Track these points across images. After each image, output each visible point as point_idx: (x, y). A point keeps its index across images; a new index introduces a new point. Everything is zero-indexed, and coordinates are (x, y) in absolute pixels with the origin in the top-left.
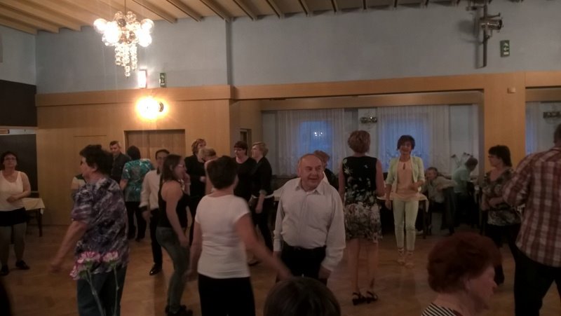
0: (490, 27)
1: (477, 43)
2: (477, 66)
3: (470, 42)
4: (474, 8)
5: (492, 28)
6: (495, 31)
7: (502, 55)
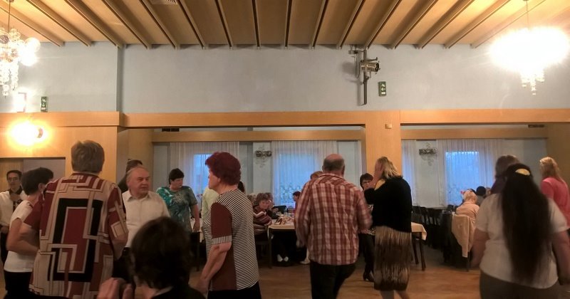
0: (369, 69)
1: (359, 84)
2: (359, 104)
3: (352, 81)
4: (356, 52)
5: (370, 70)
6: (373, 73)
7: (380, 95)
